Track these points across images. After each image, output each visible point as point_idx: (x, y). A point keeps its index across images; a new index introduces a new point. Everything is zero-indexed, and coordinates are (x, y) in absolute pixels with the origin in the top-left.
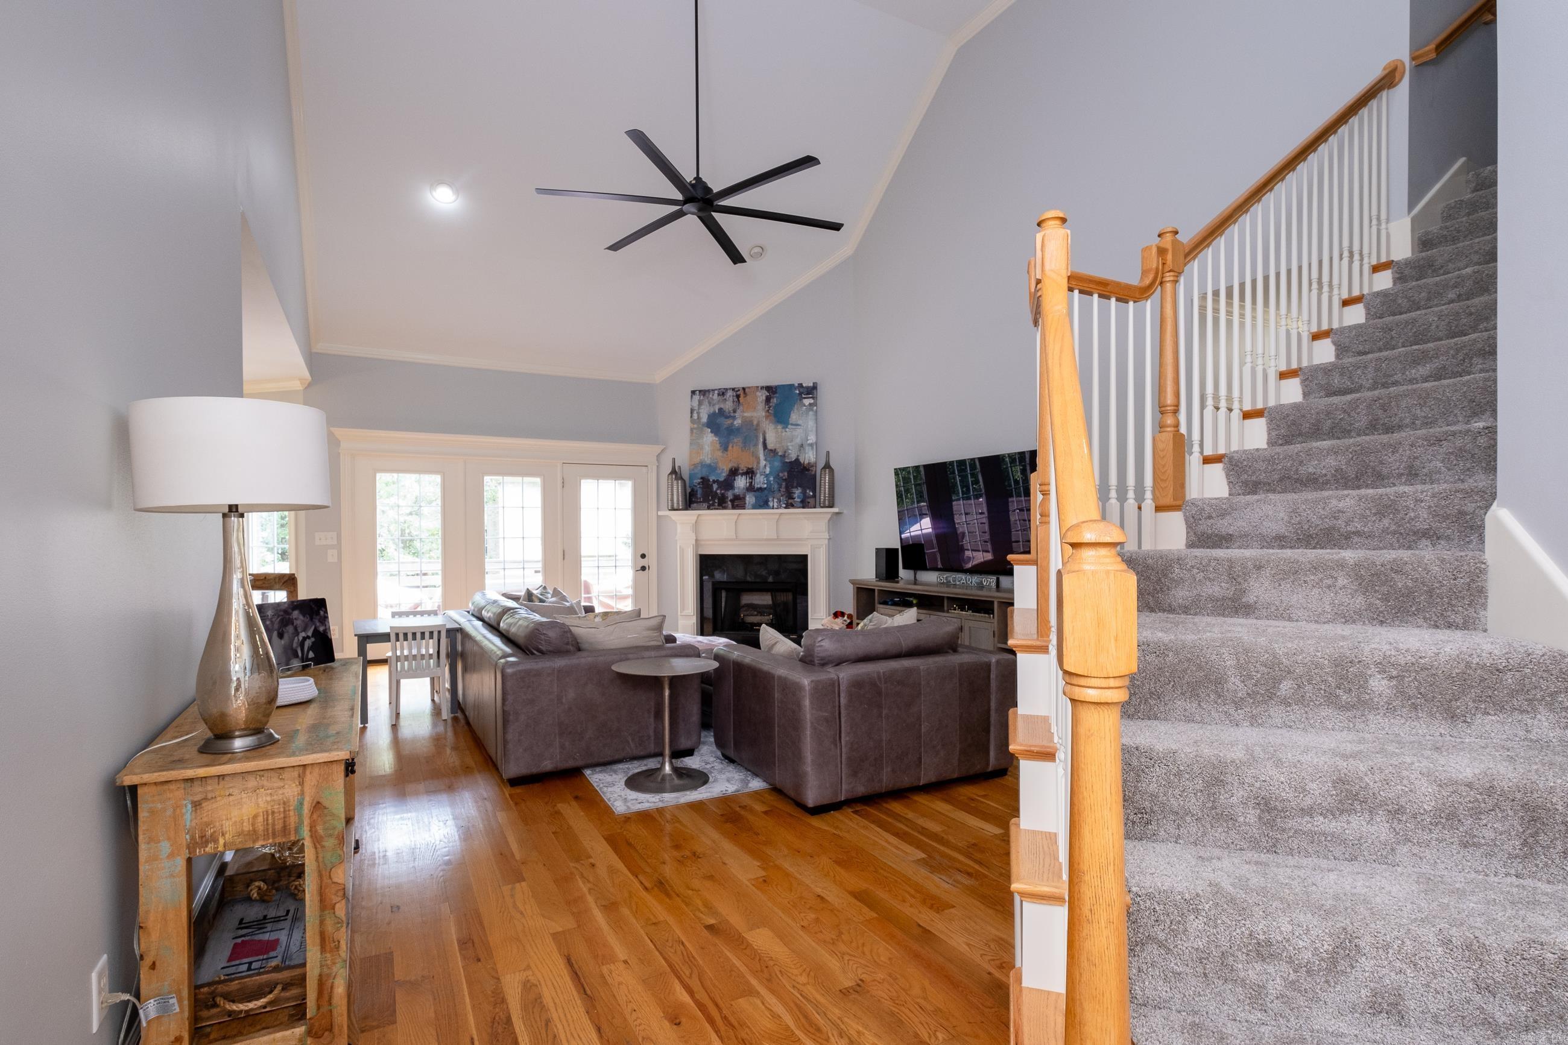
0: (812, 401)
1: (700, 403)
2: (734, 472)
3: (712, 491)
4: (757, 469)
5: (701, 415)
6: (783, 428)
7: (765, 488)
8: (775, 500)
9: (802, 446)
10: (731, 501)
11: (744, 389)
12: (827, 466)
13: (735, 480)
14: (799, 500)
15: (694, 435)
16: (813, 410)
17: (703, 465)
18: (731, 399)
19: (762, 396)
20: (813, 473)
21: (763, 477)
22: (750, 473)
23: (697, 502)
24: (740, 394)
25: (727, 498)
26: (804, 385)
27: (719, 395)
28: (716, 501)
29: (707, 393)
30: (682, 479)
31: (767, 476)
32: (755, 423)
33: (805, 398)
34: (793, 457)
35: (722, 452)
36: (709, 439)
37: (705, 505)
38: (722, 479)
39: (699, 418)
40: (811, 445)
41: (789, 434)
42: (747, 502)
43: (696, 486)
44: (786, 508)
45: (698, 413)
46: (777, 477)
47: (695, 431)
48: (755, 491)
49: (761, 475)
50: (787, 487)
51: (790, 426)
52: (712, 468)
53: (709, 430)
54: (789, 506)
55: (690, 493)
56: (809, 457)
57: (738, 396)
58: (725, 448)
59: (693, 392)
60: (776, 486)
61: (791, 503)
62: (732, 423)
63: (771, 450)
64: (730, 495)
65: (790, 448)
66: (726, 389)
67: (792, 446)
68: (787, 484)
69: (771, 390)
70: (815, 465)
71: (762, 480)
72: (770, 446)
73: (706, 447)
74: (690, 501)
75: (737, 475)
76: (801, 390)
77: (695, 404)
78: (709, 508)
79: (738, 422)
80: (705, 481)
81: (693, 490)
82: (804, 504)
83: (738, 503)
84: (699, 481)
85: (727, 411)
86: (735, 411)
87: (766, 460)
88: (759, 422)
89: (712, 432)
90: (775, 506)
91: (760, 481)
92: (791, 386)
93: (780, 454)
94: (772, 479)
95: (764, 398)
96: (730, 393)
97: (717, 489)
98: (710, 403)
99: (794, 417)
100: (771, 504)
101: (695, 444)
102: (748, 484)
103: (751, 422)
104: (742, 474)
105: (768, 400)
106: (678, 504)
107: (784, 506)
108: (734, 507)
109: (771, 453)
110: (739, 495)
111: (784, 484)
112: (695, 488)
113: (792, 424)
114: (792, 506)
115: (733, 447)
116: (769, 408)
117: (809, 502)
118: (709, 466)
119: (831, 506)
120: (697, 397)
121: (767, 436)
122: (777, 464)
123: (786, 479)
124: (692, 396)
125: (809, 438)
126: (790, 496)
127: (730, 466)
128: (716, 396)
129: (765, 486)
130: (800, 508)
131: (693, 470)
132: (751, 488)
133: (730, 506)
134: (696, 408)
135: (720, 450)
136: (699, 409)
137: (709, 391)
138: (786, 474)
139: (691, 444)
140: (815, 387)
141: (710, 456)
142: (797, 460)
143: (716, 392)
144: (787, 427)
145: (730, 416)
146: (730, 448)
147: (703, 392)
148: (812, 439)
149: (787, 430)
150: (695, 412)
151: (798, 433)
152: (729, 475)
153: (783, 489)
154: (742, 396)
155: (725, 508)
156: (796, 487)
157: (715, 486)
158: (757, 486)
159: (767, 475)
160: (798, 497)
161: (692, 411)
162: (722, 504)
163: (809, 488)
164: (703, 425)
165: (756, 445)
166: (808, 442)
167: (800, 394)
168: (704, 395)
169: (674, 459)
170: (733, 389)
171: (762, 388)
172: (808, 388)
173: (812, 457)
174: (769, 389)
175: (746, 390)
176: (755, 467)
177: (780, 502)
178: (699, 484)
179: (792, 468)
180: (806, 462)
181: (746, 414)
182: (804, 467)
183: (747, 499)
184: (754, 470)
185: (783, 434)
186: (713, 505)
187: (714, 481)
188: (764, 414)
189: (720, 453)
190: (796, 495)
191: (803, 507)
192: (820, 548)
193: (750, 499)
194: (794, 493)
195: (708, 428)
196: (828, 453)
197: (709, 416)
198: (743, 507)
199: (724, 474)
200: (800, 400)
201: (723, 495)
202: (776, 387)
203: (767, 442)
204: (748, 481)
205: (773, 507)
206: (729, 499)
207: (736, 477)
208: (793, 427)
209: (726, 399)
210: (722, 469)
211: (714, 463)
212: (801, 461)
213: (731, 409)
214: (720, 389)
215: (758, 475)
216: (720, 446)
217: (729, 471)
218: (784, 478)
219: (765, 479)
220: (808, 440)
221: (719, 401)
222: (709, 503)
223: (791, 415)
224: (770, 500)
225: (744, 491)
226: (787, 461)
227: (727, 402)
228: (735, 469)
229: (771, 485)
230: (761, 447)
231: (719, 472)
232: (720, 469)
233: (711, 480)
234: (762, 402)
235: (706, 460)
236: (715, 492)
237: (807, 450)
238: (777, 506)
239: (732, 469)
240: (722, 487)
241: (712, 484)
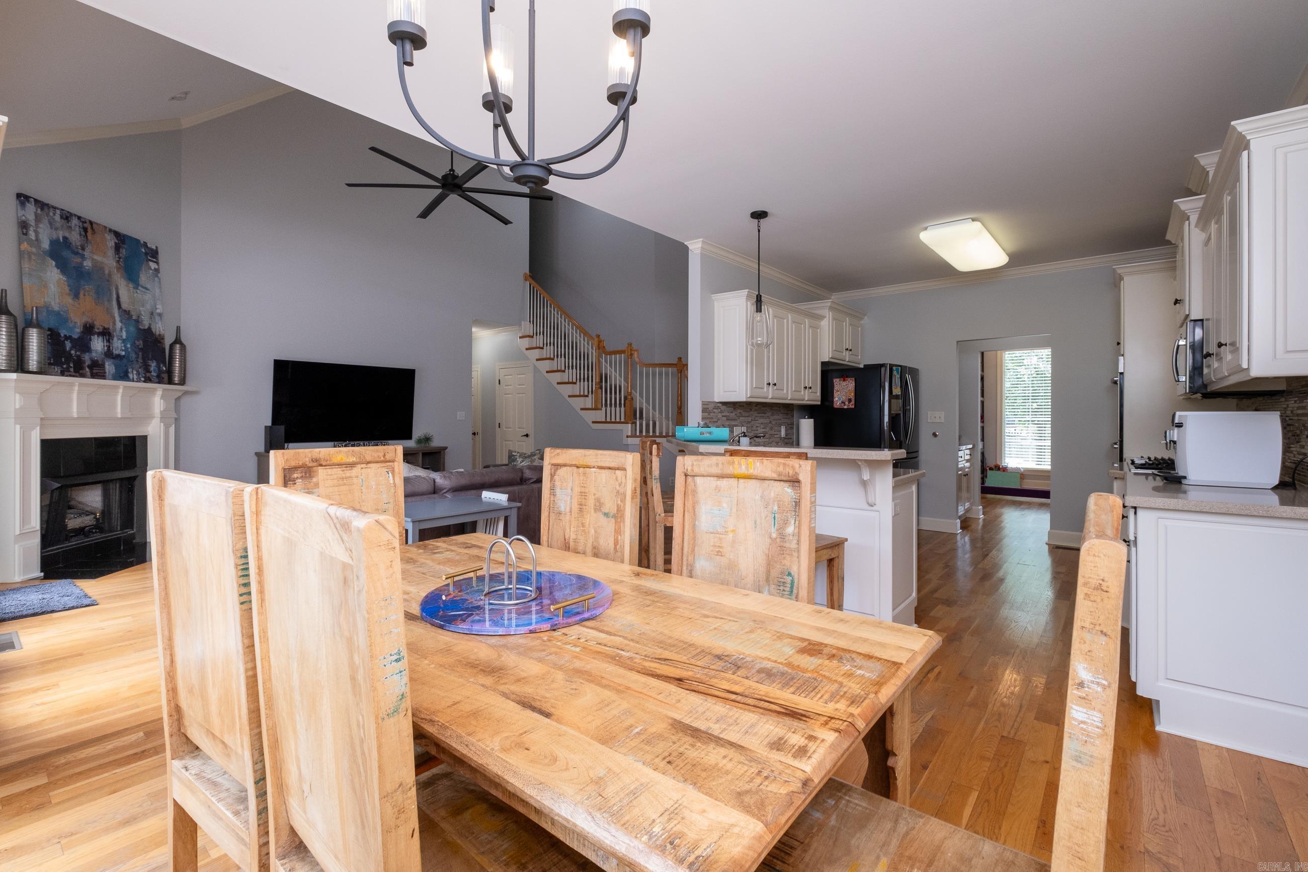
1: (38, 219)
2: (89, 329)
3: (64, 350)
4: (113, 332)
5: (41, 236)
6: (134, 288)
7: (124, 356)
8: (135, 372)
9: (152, 314)
10: (89, 367)
11: (91, 223)
12: (178, 341)
13: (90, 340)
14: (155, 374)
18: (77, 229)
19: (111, 241)
20: (164, 346)
21: (120, 341)
22: (106, 334)
24: (88, 227)
25: (84, 362)
26: (149, 245)
27: (62, 217)
28: (72, 365)
29: (46, 209)
31: (124, 341)
32: (107, 272)
33: (151, 260)
34: (146, 324)
35: (73, 299)
36: (53, 275)
37: (60, 369)
38: (75, 336)
39: (37, 240)
40: (160, 315)
41: (139, 296)
42: (107, 371)
44: (144, 382)
45: (37, 233)
46: (133, 344)
47: (33, 257)
48: (113, 358)
49: (119, 339)
50: (143, 359)
51: (140, 288)
52: (63, 318)
53: (54, 263)
54: (148, 380)
56: (159, 328)
57: (85, 230)
60: (133, 356)
61: (149, 377)
62: (82, 264)
63: (125, 311)
65: (143, 313)
66: (71, 214)
67: (144, 311)
68: (143, 355)
69: (121, 240)
70: (166, 337)
71: (119, 345)
72: (125, 306)
73: (52, 287)
75: (94, 334)
76: (147, 250)
78: (62, 374)
79: (87, 264)
82: (160, 379)
83: (96, 371)
85: (74, 244)
86: (83, 249)
87: (121, 321)
88: (110, 272)
89: (57, 266)
90: (135, 380)
92: (138, 241)
93: (134, 317)
94: (129, 346)
95: (114, 244)
96: (75, 221)
97: (71, 349)
98: (51, 224)
99: (143, 278)
100: (131, 376)
102: (106, 348)
103: (103, 269)
104: (99, 334)
105: (117, 248)
107: (143, 379)
108: (94, 376)
109: (126, 315)
110: (97, 361)
111: (140, 353)
113: (142, 287)
114: (150, 380)
115: (84, 295)
116: (120, 258)
117: (163, 378)
118: (58, 314)
120: (31, 208)
121: (120, 292)
122: (132, 329)
123: (141, 349)
125: (157, 307)
126: (147, 369)
127: (85, 319)
128: (57, 218)
129: (123, 353)
130: (156, 383)
132: (109, 354)
133: (89, 374)
134: (33, 223)
135: (69, 295)
136: (36, 226)
137: (47, 205)
138: (141, 342)
139: (25, 273)
140: (156, 251)
141: (57, 301)
142: (149, 328)
144: (137, 289)
145: (78, 253)
146: (81, 295)
147: (42, 205)
150: (31, 229)
151: (148, 297)
152: (83, 333)
153: (140, 360)
154: (89, 230)
155: (83, 376)
156: (152, 360)
157: (68, 345)
158: (116, 352)
160: (155, 372)
161: (23, 226)
162: (79, 369)
163: (162, 363)
164: (45, 252)
165: (110, 300)
167: (146, 254)
168: (42, 209)
170: (79, 218)
171: (110, 230)
172: (152, 249)
173: (162, 328)
174: (117, 234)
175: (94, 226)
176: (111, 327)
177: (139, 375)
179: (146, 337)
180: (157, 333)
181: (95, 257)
182: (156, 339)
183: (107, 366)
184: (111, 331)
185: (135, 295)
186: (68, 370)
187: (67, 338)
188: (115, 264)
189: (69, 300)
190: (152, 369)
193: (109, 367)
194: (150, 366)
195: (53, 258)
196: (178, 329)
197: (50, 241)
198: (103, 376)
199: (78, 330)
200: (147, 261)
202: (124, 236)
203: (121, 300)
204: (105, 344)
205: (133, 379)
206: (87, 364)
207: (92, 337)
208: (144, 290)
209: (70, 227)
210: (75, 323)
211: (63, 312)
212: (154, 330)
213: (79, 244)
214: (62, 210)
215: (115, 339)
216: (70, 290)
217: (84, 327)
218: (140, 347)
219: (123, 345)
220: (156, 309)
221: (62, 226)
222: (62, 367)
223: (141, 275)
224: (129, 370)
225: (103, 356)
226: (141, 327)
227: (73, 232)
228: (90, 325)
229: (129, 352)
230: (114, 303)
231: (71, 326)
232: (72, 322)
233: (62, 335)
234: (111, 247)
235: (53, 303)
236: (69, 353)
237: (157, 319)
238: (137, 379)
239: (86, 325)
240: (77, 347)
241: (63, 342)
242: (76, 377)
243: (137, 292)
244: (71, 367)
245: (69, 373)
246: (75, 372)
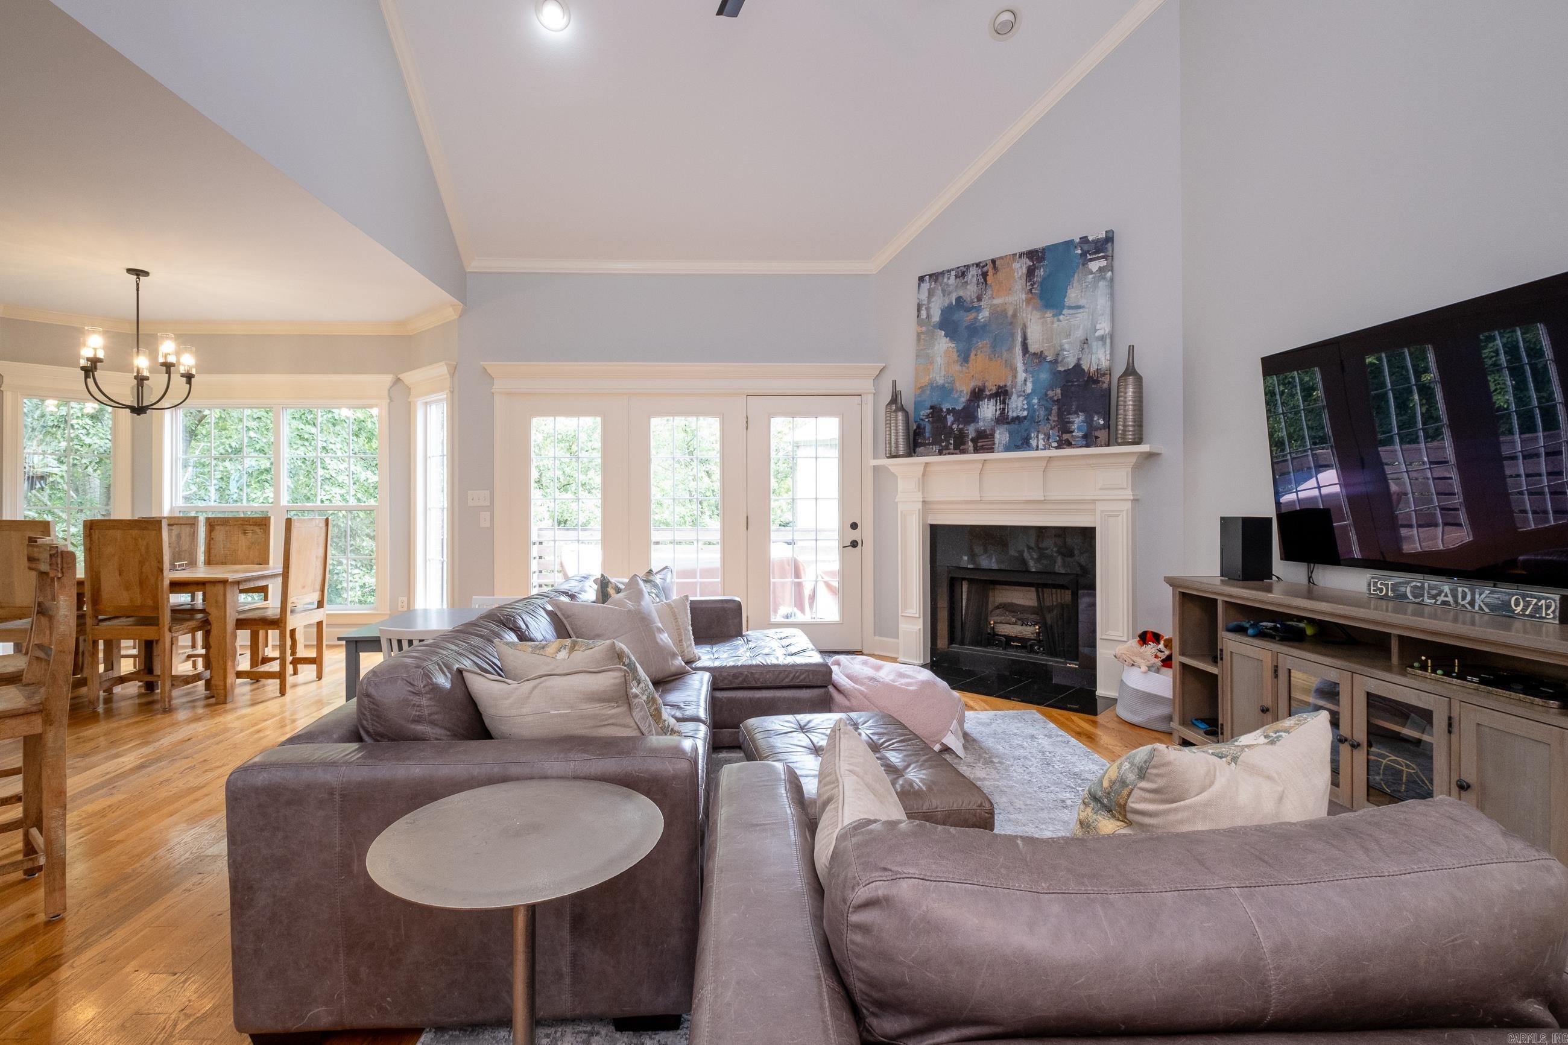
0: (1103, 263)
1: (931, 293)
2: (977, 395)
3: (945, 427)
4: (1012, 388)
5: (932, 311)
6: (1054, 316)
7: (1025, 418)
8: (1041, 436)
9: (1086, 341)
10: (972, 440)
11: (993, 261)
12: (1130, 371)
13: (978, 406)
14: (1081, 434)
15: (922, 342)
16: (1104, 278)
17: (933, 387)
18: (975, 280)
19: (1020, 268)
20: (1105, 386)
21: (1021, 398)
22: (1002, 394)
23: (924, 445)
24: (988, 270)
25: (968, 435)
26: (1090, 238)
27: (957, 277)
28: (952, 442)
29: (940, 278)
30: (902, 409)
31: (1028, 397)
32: (1010, 312)
33: (1091, 260)
34: (1071, 361)
35: (961, 365)
36: (943, 345)
37: (936, 448)
38: (959, 407)
39: (928, 315)
40: (1102, 338)
41: (1064, 323)
42: (997, 441)
43: (922, 420)
44: (1057, 448)
45: (928, 309)
46: (1044, 397)
47: (923, 337)
48: (1008, 423)
49: (1019, 396)
50: (1060, 414)
51: (1065, 312)
52: (945, 390)
53: (943, 332)
54: (1063, 444)
55: (915, 431)
56: (1098, 359)
57: (985, 275)
58: (965, 358)
59: (921, 279)
60: (1042, 413)
61: (1067, 439)
62: (976, 318)
63: (1035, 354)
64: (971, 431)
65: (1066, 347)
66: (967, 267)
67: (1069, 343)
68: (1059, 409)
69: (1036, 257)
70: (1109, 372)
71: (1020, 405)
72: (1033, 348)
73: (939, 359)
74: (915, 443)
75: (983, 399)
76: (1086, 247)
77: (924, 295)
78: (940, 453)
79: (984, 315)
80: (936, 413)
81: (919, 427)
82: (1089, 440)
83: (983, 442)
84: (929, 411)
85: (969, 299)
86: (979, 299)
87: (1026, 371)
88: (1016, 310)
89: (946, 336)
90: (1041, 446)
91: (1017, 406)
92: (1069, 244)
93: (1049, 358)
94: (1035, 401)
95: (1025, 271)
96: (973, 271)
97: (953, 423)
98: (943, 291)
99: (1073, 295)
100: (1033, 443)
101: (923, 356)
102: (998, 413)
103: (1004, 312)
104: (990, 397)
105: (1031, 272)
106: (897, 447)
107: (1055, 444)
108: (976, 450)
109: (1035, 359)
110: (985, 431)
111: (1055, 408)
112: (921, 422)
113: (1070, 308)
114: (1069, 444)
115: (976, 355)
116: (1032, 285)
117: (1097, 437)
118: (943, 387)
119: (1138, 441)
120: (926, 286)
121: (1029, 331)
122: (1044, 376)
123: (1058, 400)
124: (919, 285)
125: (1098, 327)
126: (1064, 427)
127: (972, 384)
128: (952, 280)
129: (1025, 413)
130: (1082, 446)
131: (920, 395)
132: (1003, 419)
133: (971, 448)
134: (926, 302)
135: (957, 361)
136: (929, 302)
137: (942, 273)
138: (1059, 391)
139: (917, 356)
140: (1109, 239)
141: (943, 373)
142: (1078, 366)
143: (953, 273)
144: (1061, 314)
145: (973, 308)
146: (972, 356)
147: (935, 277)
148: (1103, 328)
149: (1061, 317)
150: (924, 308)
151: (1080, 320)
152: (970, 400)
153: (1053, 418)
154: (990, 273)
155: (964, 452)
156: (1076, 413)
157: (950, 419)
158: (1012, 414)
159: (1029, 395)
160: (1080, 429)
161: (919, 307)
162: (959, 446)
163: (1098, 413)
164: (934, 327)
165: (1011, 349)
166: (1097, 334)
167: (1084, 254)
168: (936, 281)
169: (894, 383)
170: (978, 265)
171: (1021, 255)
172: (1096, 242)
173: (1103, 359)
174: (1032, 254)
175: (997, 262)
176: (1009, 383)
177: (1048, 440)
178: (927, 416)
179: (1068, 381)
180: (1093, 368)
181: (997, 301)
182: (1090, 377)
183: (997, 436)
184: (1008, 388)
185: (1055, 326)
186: (947, 448)
187: (949, 411)
188: (1024, 296)
189: (958, 368)
190: (1075, 427)
191: (1087, 446)
192: (1118, 516)
193: (1001, 436)
194: (1073, 422)
195: (942, 329)
196: (1131, 348)
197: (942, 311)
198: (991, 449)
199: (963, 399)
200: (1083, 265)
201: (961, 431)
202: (1045, 249)
203: (1029, 341)
204: (998, 408)
205: (1038, 446)
206: (970, 437)
207: (981, 402)
208: (1071, 311)
209: (966, 282)
210: (961, 391)
211: (949, 383)
212: (1085, 367)
213: (974, 296)
214: (958, 268)
215: (1014, 397)
216: (958, 356)
217: (971, 393)
218: (1056, 398)
219: (1025, 402)
220: (1096, 331)
221: (957, 287)
222: (941, 445)
223: (1069, 291)
224: (1032, 435)
225: (993, 423)
226: (1061, 369)
227: (968, 287)
228: (979, 389)
229: (1034, 411)
230: (1018, 350)
231: (956, 396)
232: (957, 391)
233: (945, 410)
234: (1020, 278)
235: (938, 378)
236: (951, 428)
237: (1094, 347)
238: (1044, 445)
239: (975, 389)
240: (961, 419)
241: (946, 416)
242: (956, 454)
243: (1059, 320)
244: (951, 444)
245: (948, 451)
246: (955, 448)
